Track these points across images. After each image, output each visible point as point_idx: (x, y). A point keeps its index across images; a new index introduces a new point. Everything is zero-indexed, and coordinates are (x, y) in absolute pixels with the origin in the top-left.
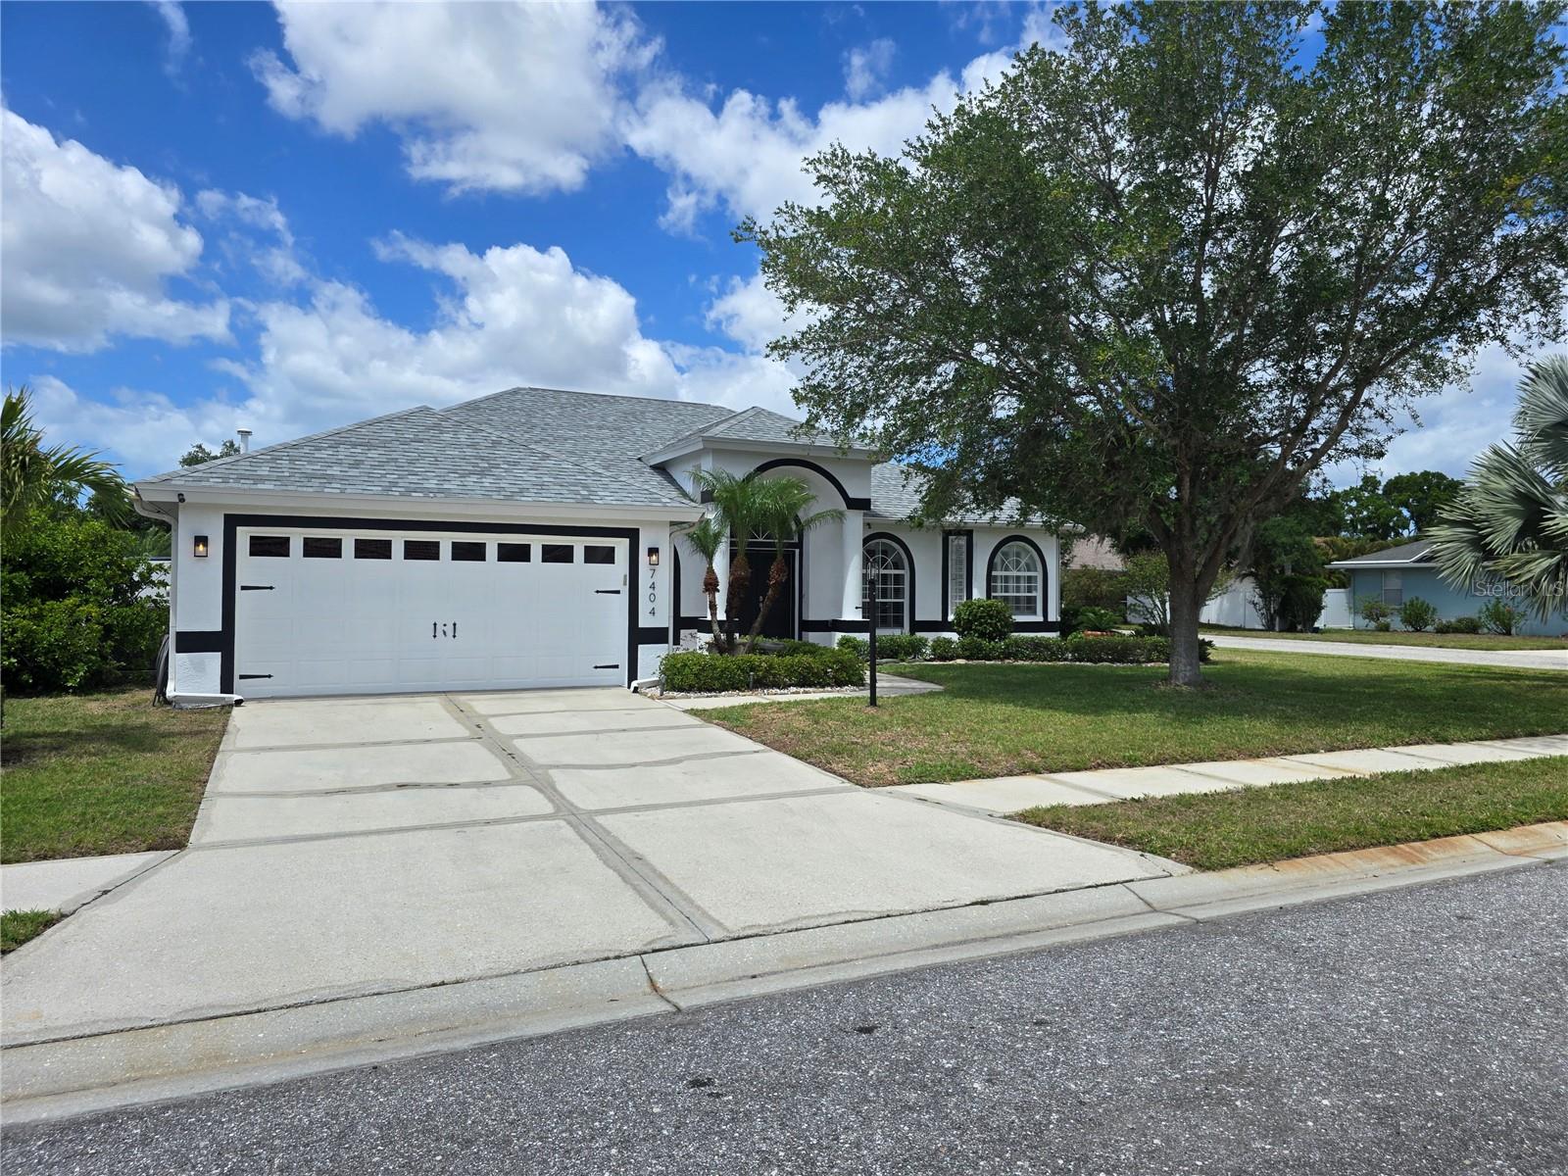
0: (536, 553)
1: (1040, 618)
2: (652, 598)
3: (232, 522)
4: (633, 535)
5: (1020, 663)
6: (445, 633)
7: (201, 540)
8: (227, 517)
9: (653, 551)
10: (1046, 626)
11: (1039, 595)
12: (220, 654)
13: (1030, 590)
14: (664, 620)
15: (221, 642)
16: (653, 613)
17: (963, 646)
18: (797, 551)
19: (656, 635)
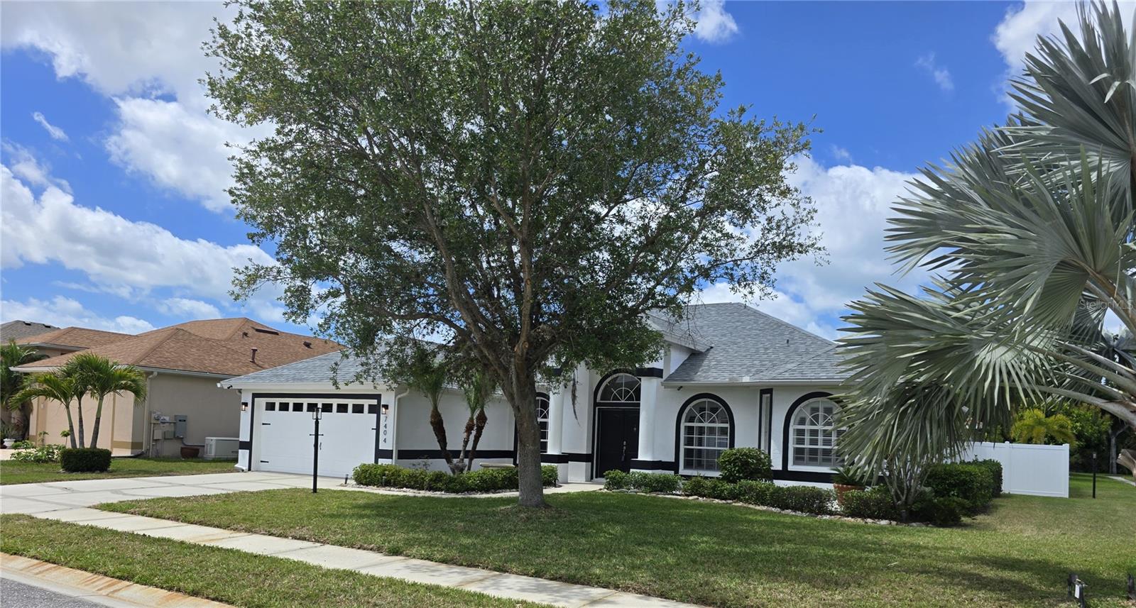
0: (350, 408)
2: (385, 433)
4: (379, 398)
7: (246, 404)
8: (253, 395)
9: (385, 406)
12: (249, 450)
14: (388, 445)
15: (247, 446)
16: (385, 440)
19: (387, 454)
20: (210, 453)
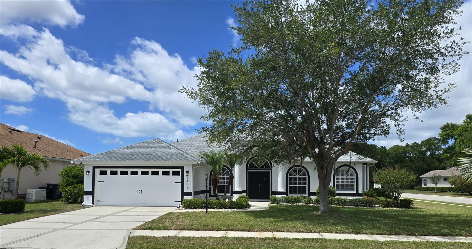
0: (160, 173)
1: (355, 192)
2: (187, 184)
3: (94, 167)
4: (182, 168)
5: (333, 206)
6: (139, 192)
7: (88, 172)
8: (93, 167)
9: (187, 172)
10: (358, 194)
11: (355, 184)
12: (92, 196)
13: (352, 182)
14: (190, 190)
15: (92, 193)
16: (187, 188)
17: (315, 200)
18: (271, 171)
19: (189, 194)
20: (32, 198)
